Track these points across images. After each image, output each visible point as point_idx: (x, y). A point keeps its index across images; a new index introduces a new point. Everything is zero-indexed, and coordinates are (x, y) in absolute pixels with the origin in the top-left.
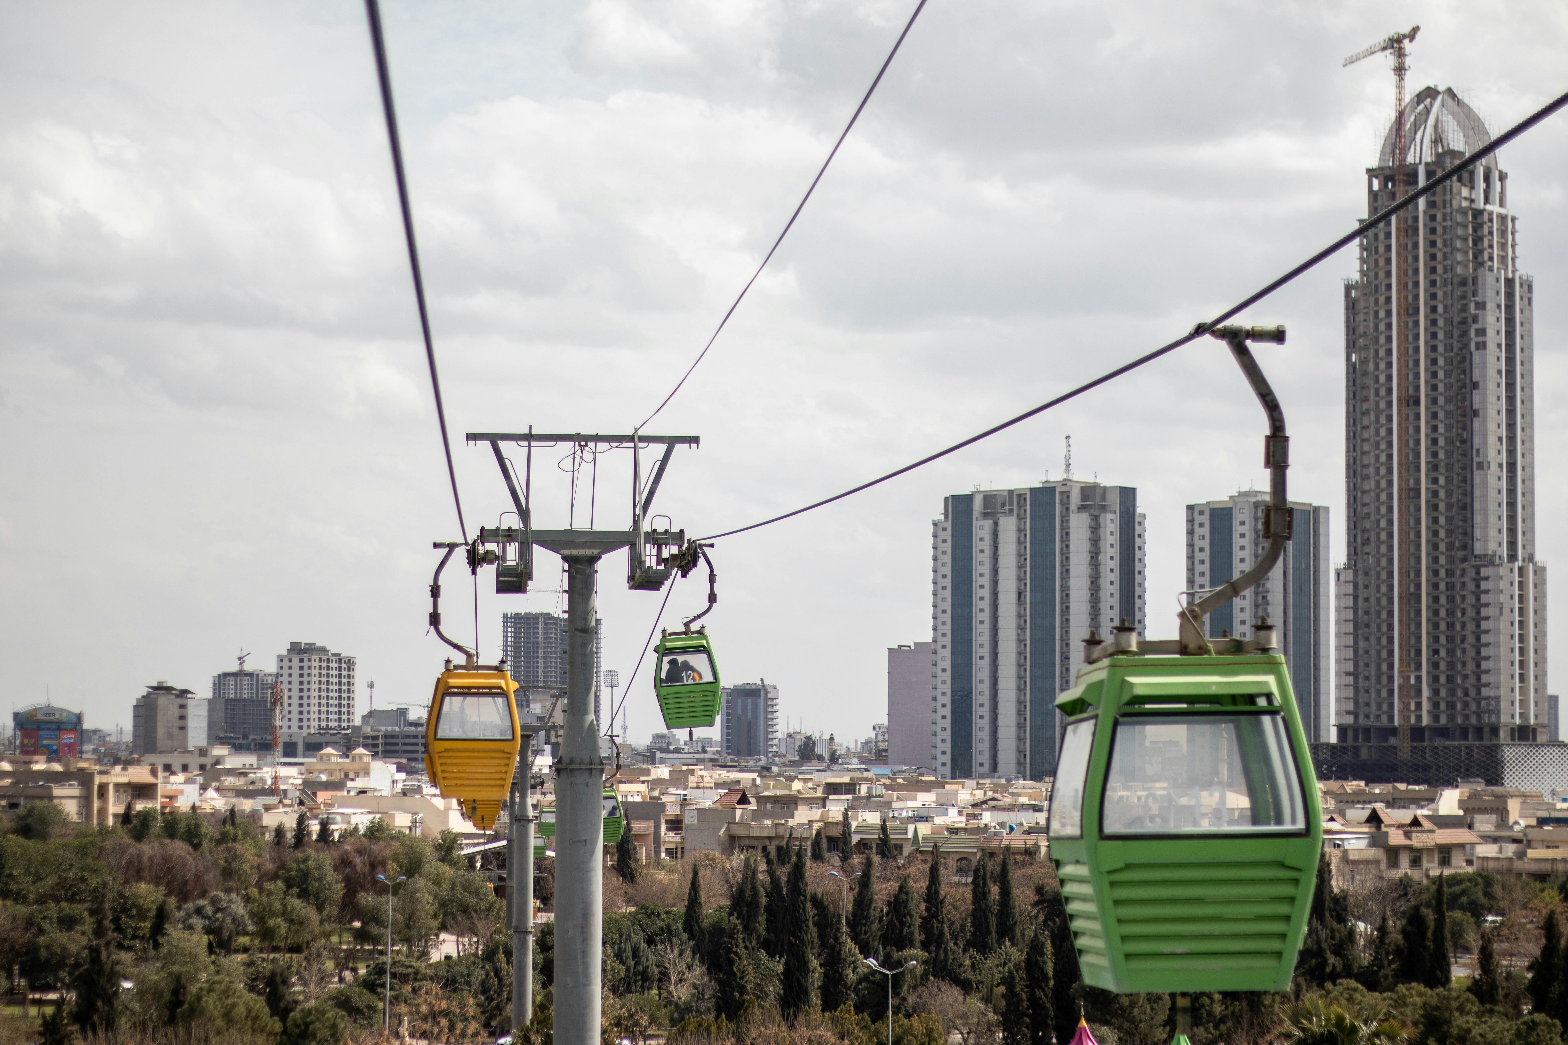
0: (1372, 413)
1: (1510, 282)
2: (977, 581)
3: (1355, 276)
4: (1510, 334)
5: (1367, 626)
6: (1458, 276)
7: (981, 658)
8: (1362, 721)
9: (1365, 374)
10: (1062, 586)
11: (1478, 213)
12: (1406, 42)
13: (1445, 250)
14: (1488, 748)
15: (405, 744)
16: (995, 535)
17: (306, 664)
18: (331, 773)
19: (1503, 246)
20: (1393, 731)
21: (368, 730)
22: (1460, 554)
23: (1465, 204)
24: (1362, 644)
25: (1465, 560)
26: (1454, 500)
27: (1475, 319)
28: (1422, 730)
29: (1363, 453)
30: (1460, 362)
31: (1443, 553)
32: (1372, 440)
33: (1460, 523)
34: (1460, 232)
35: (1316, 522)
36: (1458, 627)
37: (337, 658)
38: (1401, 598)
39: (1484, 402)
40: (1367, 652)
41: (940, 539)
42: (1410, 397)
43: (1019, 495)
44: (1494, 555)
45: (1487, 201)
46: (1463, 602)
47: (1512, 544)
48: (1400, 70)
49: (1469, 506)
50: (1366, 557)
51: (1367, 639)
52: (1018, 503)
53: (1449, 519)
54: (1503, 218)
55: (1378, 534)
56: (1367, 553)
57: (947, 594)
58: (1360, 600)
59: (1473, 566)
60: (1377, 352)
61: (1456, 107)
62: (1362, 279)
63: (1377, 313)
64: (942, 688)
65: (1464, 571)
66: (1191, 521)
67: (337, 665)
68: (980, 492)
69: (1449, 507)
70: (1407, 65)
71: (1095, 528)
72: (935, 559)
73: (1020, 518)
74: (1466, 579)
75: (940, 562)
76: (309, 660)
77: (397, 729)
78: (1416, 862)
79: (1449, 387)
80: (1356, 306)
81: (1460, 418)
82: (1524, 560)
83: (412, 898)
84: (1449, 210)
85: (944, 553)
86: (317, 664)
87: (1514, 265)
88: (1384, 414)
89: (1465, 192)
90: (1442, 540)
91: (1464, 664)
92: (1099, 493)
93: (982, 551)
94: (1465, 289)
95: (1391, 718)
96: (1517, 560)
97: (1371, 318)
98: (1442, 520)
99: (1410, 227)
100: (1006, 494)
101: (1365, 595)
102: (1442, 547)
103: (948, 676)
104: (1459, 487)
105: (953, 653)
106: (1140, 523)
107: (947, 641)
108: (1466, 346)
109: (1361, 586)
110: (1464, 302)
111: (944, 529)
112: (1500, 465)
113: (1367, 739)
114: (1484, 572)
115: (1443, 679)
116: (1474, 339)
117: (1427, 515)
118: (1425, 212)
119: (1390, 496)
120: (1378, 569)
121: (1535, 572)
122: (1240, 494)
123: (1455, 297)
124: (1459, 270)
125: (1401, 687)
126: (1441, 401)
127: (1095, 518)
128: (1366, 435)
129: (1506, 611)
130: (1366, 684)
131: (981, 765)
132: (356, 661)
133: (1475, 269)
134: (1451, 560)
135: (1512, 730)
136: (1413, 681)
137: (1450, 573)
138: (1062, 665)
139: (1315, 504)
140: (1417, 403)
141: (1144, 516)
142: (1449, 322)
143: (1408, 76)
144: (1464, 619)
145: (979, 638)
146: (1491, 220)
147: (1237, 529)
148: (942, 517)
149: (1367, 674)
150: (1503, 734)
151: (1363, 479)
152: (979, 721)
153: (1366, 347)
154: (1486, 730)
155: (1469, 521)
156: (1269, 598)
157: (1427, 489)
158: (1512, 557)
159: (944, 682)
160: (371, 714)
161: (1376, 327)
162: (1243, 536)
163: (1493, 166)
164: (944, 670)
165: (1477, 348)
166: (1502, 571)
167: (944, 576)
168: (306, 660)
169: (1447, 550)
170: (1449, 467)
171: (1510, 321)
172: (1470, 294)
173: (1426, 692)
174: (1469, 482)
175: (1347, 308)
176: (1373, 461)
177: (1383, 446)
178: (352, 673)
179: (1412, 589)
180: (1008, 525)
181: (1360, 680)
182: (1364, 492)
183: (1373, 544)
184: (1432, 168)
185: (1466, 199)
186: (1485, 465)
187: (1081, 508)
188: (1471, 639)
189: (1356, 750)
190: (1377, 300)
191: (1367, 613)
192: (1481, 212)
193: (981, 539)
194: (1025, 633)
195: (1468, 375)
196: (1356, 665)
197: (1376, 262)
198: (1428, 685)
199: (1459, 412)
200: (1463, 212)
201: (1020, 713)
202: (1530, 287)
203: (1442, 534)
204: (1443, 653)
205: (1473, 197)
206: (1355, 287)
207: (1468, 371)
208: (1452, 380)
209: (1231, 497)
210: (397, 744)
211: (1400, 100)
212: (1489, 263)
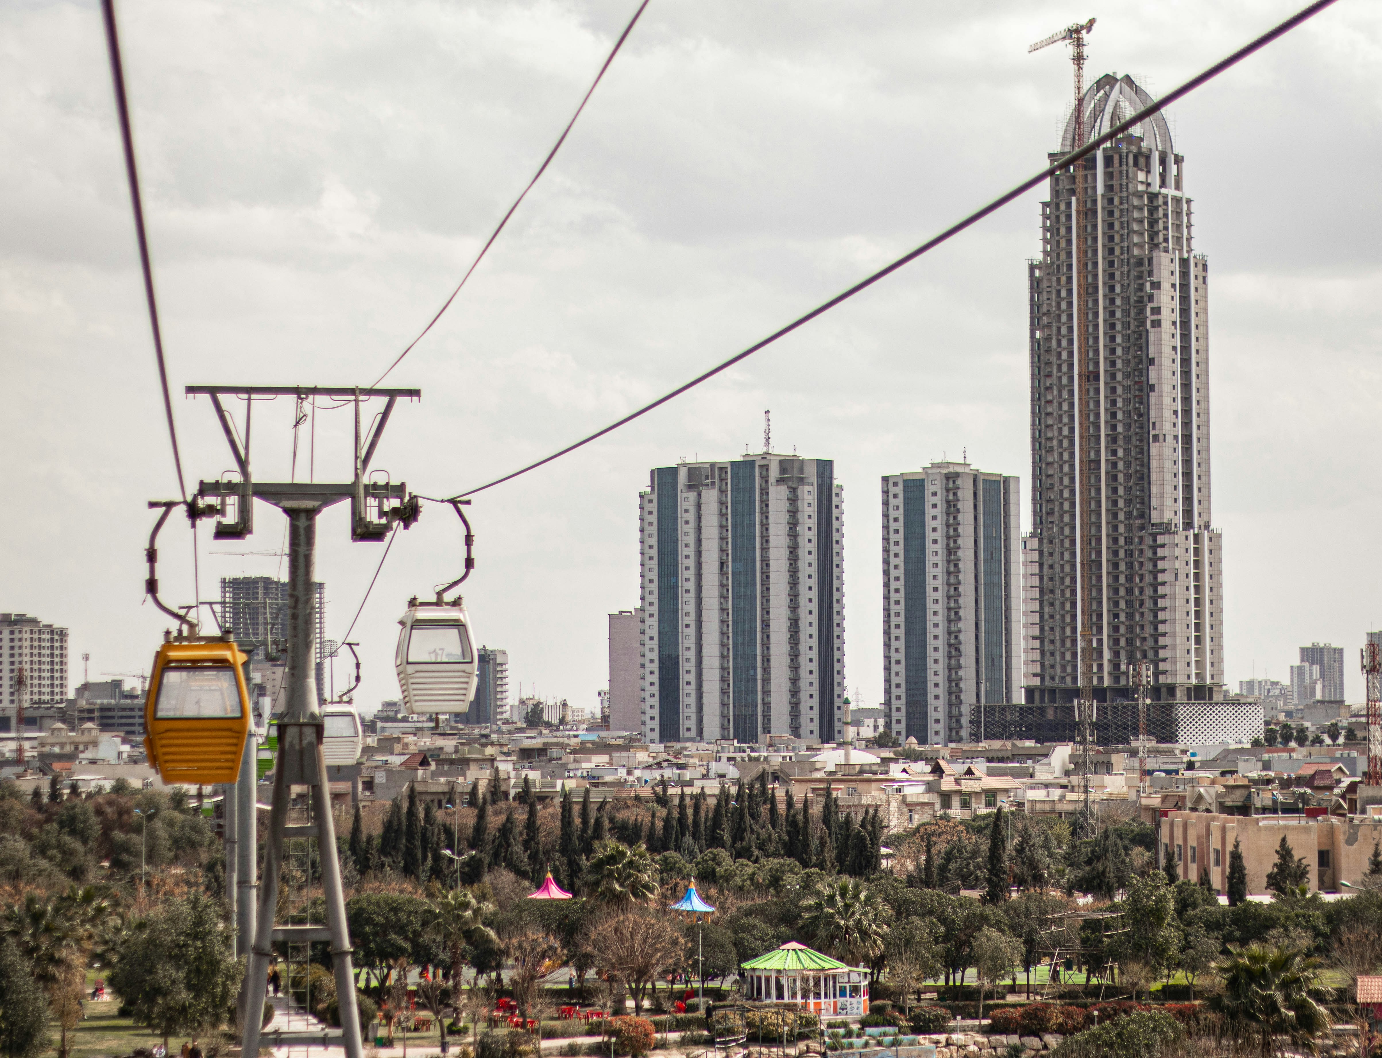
0: (1055, 388)
1: (1184, 263)
2: (683, 551)
3: (1039, 257)
4: (1185, 311)
5: (1052, 592)
6: (1134, 256)
7: (687, 626)
8: (1048, 683)
9: (1048, 351)
10: (762, 556)
11: (1153, 197)
12: (1084, 32)
13: (1122, 232)
14: (1163, 707)
15: (122, 717)
16: (699, 506)
17: (17, 636)
18: (62, 745)
19: (1178, 227)
20: (1077, 693)
21: (83, 703)
22: (1139, 522)
23: (1141, 188)
24: (1047, 609)
25: (1142, 528)
26: (1131, 471)
27: (1151, 298)
28: (1104, 690)
29: (1047, 426)
30: (1137, 339)
31: (1121, 522)
32: (1055, 414)
33: (1138, 493)
34: (1136, 215)
35: (1007, 492)
36: (1137, 592)
37: (49, 629)
38: (1082, 564)
39: (1160, 377)
40: (1052, 617)
41: (646, 511)
42: (1090, 372)
43: (721, 469)
44: (1169, 524)
45: (1163, 184)
46: (1140, 569)
47: (1188, 513)
48: (1079, 59)
49: (1145, 477)
50: (1050, 526)
51: (1052, 604)
52: (720, 476)
53: (1128, 489)
54: (1178, 201)
55: (1062, 504)
56: (1052, 522)
57: (654, 564)
58: (1046, 567)
59: (1150, 534)
60: (1059, 329)
61: (1133, 94)
62: (1045, 259)
63: (1059, 292)
64: (649, 655)
65: (1141, 538)
66: (886, 492)
67: (49, 637)
68: (685, 465)
69: (1128, 477)
70: (1085, 54)
71: (793, 500)
72: (642, 530)
73: (722, 491)
74: (1144, 547)
75: (646, 533)
76: (20, 632)
77: (113, 702)
78: (965, 804)
79: (1126, 362)
80: (1040, 286)
81: (1137, 393)
82: (1200, 527)
83: (152, 836)
84: (1125, 194)
85: (650, 524)
86: (28, 636)
87: (1189, 246)
88: (1066, 389)
89: (1141, 176)
90: (1121, 509)
91: (1142, 627)
92: (796, 465)
93: (687, 522)
94: (1141, 269)
95: (1075, 679)
96: (1193, 528)
97: (1054, 297)
98: (1121, 491)
99: (1089, 210)
100: (708, 466)
101: (1050, 562)
102: (1121, 516)
103: (655, 644)
104: (1137, 459)
105: (660, 622)
106: (837, 495)
107: (655, 610)
108: (1143, 323)
109: (1046, 554)
110: (1141, 282)
111: (651, 501)
112: (1176, 437)
113: (1053, 700)
114: (1160, 539)
115: (1123, 642)
116: (1150, 317)
117: (1107, 485)
118: (1103, 196)
119: (1072, 467)
120: (1061, 537)
121: (1211, 539)
122: (934, 466)
123: (1132, 277)
124: (1136, 252)
125: (1083, 650)
126: (1119, 377)
127: (794, 490)
128: (1049, 410)
129: (1182, 576)
130: (1052, 647)
131: (689, 729)
132: (69, 632)
133: (1151, 250)
134: (1129, 528)
135: (1189, 689)
136: (1095, 645)
137: (1129, 541)
138: (763, 633)
139: (1005, 474)
140: (1097, 378)
141: (841, 488)
142: (1126, 300)
143: (1086, 65)
144: (1141, 585)
145: (685, 607)
146: (1166, 203)
147: (930, 500)
148: (649, 489)
149: (1052, 638)
150: (1180, 694)
151: (1047, 452)
152: (686, 687)
153: (1049, 325)
154: (1164, 690)
155: (1146, 491)
156: (961, 565)
157: (1107, 460)
158: (1188, 525)
159: (651, 650)
160: (86, 687)
161: (1059, 304)
162: (935, 506)
163: (1169, 151)
164: (651, 638)
165: (1153, 326)
166: (1178, 539)
167: (651, 547)
168: (17, 632)
169: (1126, 518)
170: (1128, 439)
171: (1185, 299)
172: (1146, 274)
173: (1107, 655)
174: (1146, 454)
175: (1032, 287)
176: (1056, 433)
177: (1065, 420)
178: (64, 644)
179: (1093, 557)
180: (711, 497)
181: (1046, 644)
182: (1048, 464)
183: (1056, 514)
184: (1110, 153)
185: (1142, 183)
186: (1161, 438)
187: (780, 481)
188: (1149, 604)
189: (1042, 710)
190: (1059, 280)
191: (1051, 579)
192: (1156, 195)
193: (686, 511)
194: (727, 601)
195: (1145, 352)
196: (1042, 629)
197: (1058, 242)
198: (1110, 648)
199: (1136, 387)
200: (1140, 195)
201: (723, 679)
202: (1205, 267)
203: (1121, 503)
204: (1122, 617)
205: (1149, 181)
206: (1039, 267)
207: (1144, 348)
208: (1129, 357)
209: (924, 469)
210: (113, 717)
211: (1079, 88)
212: (1165, 244)
